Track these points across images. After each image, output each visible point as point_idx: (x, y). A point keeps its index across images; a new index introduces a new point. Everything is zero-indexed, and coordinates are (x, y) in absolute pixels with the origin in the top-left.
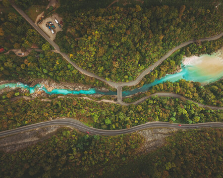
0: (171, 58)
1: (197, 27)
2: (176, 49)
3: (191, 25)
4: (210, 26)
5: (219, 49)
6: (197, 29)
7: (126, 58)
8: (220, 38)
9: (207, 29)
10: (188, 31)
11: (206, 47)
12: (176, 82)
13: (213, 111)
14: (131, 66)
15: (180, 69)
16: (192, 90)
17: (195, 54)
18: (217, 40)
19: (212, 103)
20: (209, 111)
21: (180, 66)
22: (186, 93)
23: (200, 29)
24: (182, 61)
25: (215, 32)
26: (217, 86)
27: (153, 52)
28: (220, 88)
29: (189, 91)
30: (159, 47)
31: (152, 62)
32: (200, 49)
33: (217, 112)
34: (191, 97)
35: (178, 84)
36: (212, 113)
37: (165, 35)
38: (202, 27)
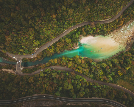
0: (68, 36)
1: (89, 10)
2: (73, 29)
3: (83, 7)
4: (101, 10)
5: (111, 31)
6: (90, 11)
7: (19, 33)
8: (112, 22)
9: (99, 12)
10: (81, 13)
11: (100, 29)
12: (71, 58)
13: (99, 86)
14: (24, 41)
15: (77, 46)
16: (83, 65)
17: (90, 34)
18: (110, 23)
19: (100, 79)
20: (96, 87)
21: (77, 44)
22: (77, 68)
23: (93, 12)
24: (79, 40)
25: (107, 15)
26: (106, 64)
27: (48, 30)
28: (109, 66)
29: (80, 67)
30: (54, 25)
31: (48, 39)
32: (94, 30)
33: (102, 87)
34: (81, 72)
35: (71, 59)
36: (98, 88)
37: (58, 14)
38: (95, 11)
